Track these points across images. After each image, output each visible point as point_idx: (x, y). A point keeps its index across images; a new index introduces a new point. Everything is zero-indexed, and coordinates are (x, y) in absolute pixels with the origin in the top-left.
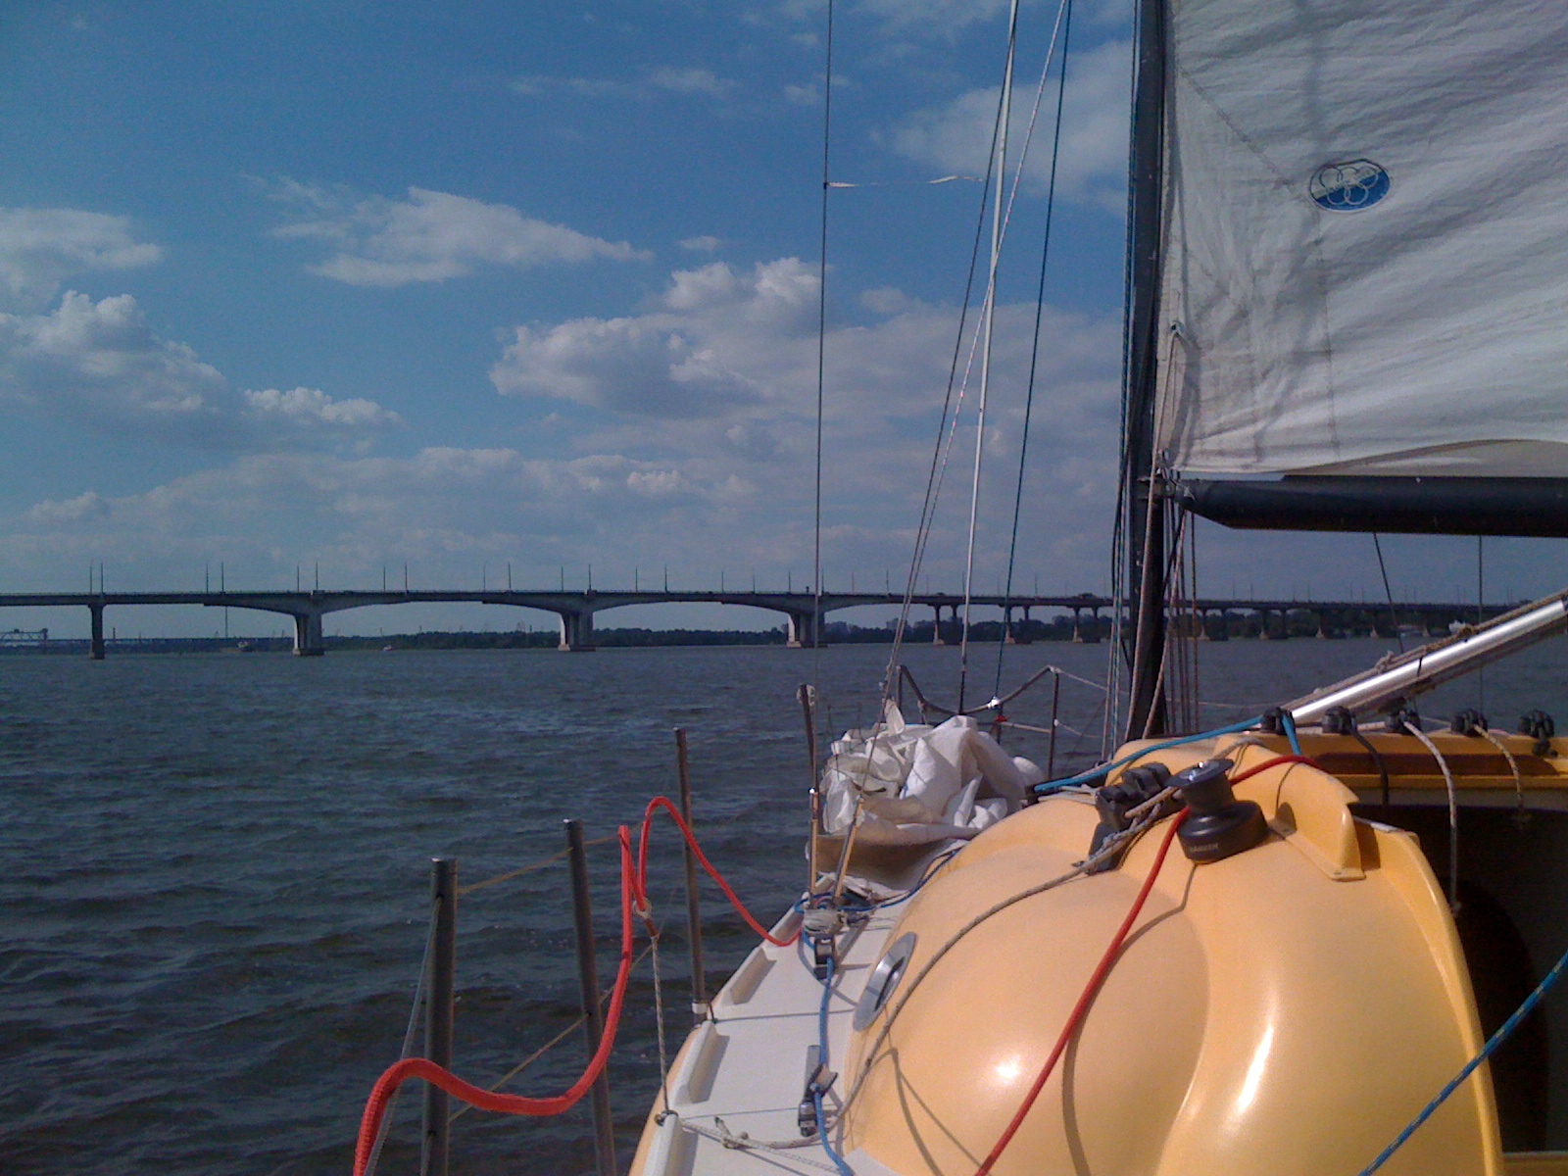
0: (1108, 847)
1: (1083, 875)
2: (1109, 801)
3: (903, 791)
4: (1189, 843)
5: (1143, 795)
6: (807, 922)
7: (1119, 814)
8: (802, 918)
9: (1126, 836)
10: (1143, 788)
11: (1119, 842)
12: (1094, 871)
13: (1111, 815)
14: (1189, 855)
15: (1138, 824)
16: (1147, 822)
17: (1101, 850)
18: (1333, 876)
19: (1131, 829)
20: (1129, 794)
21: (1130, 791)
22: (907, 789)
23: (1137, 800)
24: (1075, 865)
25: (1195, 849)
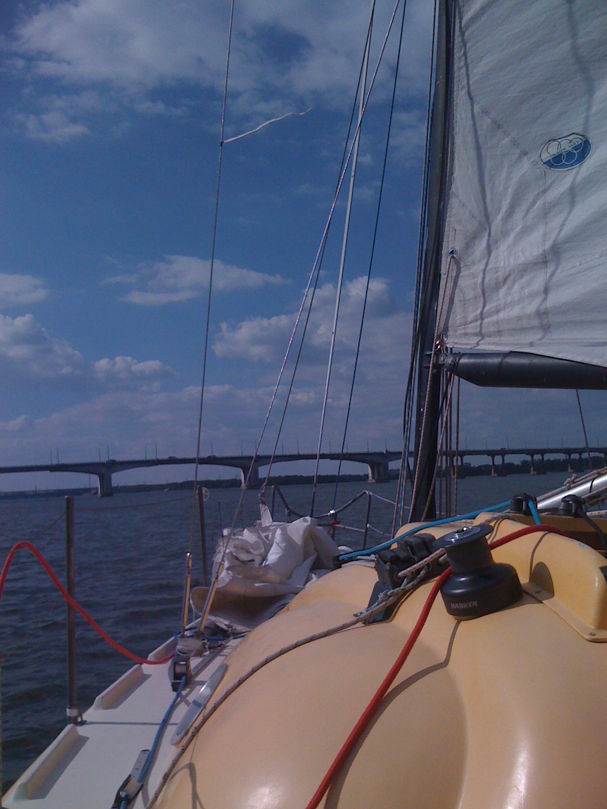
0: (382, 601)
1: (360, 624)
2: (385, 563)
3: (264, 562)
4: (450, 600)
5: (414, 559)
6: (179, 647)
7: (392, 573)
8: (177, 644)
9: (397, 594)
10: (414, 553)
11: (391, 598)
12: (369, 620)
13: (387, 575)
14: (451, 611)
15: (408, 583)
16: (415, 582)
17: (376, 604)
18: (588, 637)
19: (402, 587)
20: (402, 557)
21: (402, 555)
22: (267, 560)
23: (408, 562)
24: (356, 615)
25: (454, 606)
